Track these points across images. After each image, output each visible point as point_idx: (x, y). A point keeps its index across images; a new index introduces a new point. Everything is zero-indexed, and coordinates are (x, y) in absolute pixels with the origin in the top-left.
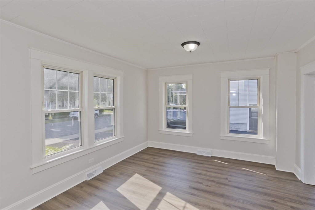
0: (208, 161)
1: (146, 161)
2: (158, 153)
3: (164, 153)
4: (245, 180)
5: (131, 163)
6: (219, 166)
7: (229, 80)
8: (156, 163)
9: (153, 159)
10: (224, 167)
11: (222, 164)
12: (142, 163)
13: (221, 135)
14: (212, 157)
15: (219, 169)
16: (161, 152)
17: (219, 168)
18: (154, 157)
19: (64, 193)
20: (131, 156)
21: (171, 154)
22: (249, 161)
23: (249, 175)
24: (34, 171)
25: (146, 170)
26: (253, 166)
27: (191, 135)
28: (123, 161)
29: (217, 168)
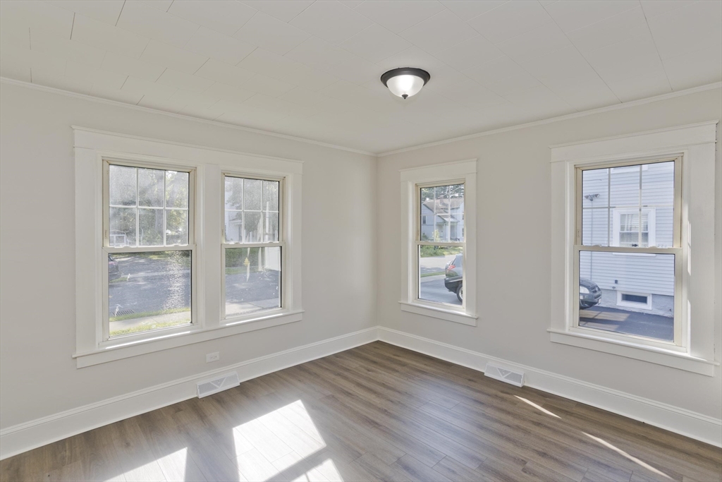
0: (503, 399)
1: (346, 373)
2: (389, 359)
3: (401, 359)
4: (584, 478)
5: (310, 373)
6: (524, 420)
7: (579, 170)
8: (364, 382)
9: (366, 371)
10: (538, 424)
11: (540, 413)
12: (333, 376)
13: (552, 329)
14: (524, 388)
15: (518, 428)
16: (397, 358)
17: (523, 425)
18: (372, 367)
19: (143, 415)
20: (323, 359)
21: (417, 364)
22: (642, 420)
23: (609, 467)
24: (80, 363)
25: (328, 397)
26: (645, 438)
27: (473, 323)
28: (299, 367)
29: (517, 422)
